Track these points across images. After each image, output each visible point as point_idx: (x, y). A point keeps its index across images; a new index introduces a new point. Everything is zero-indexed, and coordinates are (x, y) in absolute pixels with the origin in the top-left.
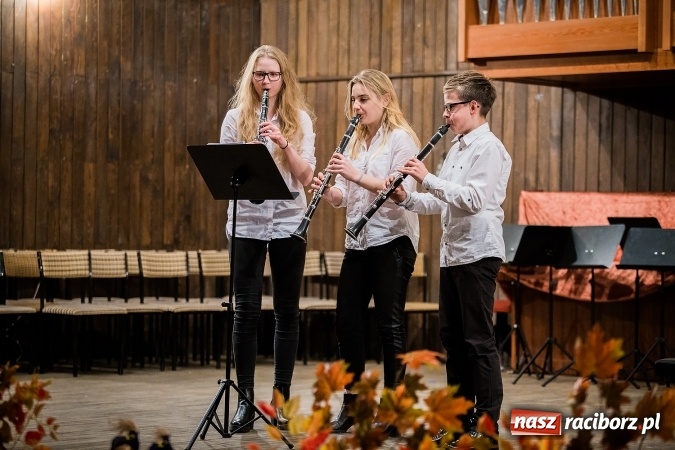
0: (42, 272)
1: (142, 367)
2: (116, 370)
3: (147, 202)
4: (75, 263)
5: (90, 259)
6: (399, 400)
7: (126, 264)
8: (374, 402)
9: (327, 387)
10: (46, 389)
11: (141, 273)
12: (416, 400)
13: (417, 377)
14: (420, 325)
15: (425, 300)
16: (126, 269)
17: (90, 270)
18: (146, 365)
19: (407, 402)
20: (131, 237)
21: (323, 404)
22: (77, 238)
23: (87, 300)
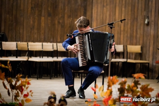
0: (28, 49)
1: (57, 77)
2: (49, 78)
3: (60, 29)
4: (38, 46)
5: (42, 45)
6: (132, 87)
7: (53, 47)
8: (125, 88)
9: (111, 83)
10: (30, 82)
11: (57, 50)
12: (137, 88)
13: (138, 81)
14: (139, 67)
15: (141, 60)
16: (53, 48)
17: (42, 48)
18: (58, 77)
19: (135, 88)
20: (55, 39)
21: (110, 88)
22: (39, 39)
23: (41, 57)
